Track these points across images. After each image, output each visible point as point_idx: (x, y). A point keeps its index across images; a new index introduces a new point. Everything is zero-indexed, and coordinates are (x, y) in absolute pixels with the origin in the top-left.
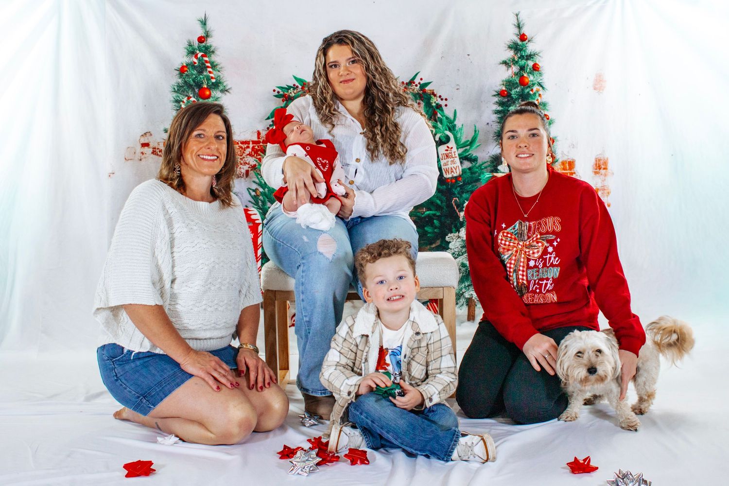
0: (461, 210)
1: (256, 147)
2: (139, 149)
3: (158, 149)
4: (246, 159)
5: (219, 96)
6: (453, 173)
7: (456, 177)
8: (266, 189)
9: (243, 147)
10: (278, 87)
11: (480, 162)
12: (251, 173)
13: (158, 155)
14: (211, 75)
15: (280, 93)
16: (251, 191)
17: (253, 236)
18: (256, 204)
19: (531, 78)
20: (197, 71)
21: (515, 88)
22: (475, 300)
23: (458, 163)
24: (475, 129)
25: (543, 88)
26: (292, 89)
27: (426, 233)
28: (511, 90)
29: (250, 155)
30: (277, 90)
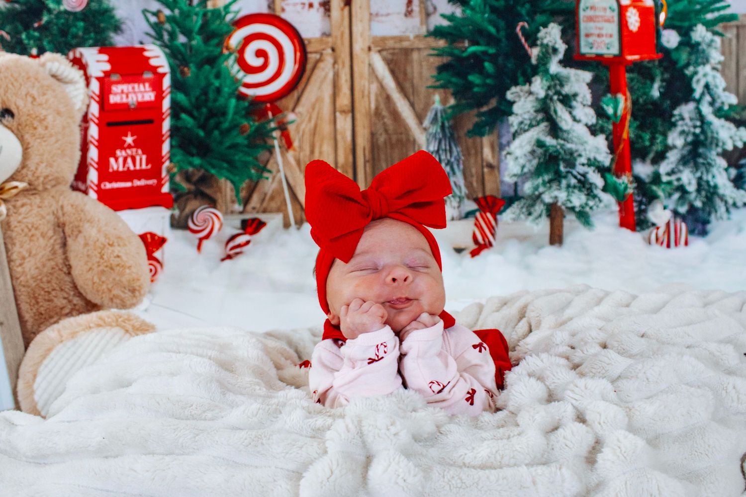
0: (533, 44)
8: (177, 12)
16: (149, 15)
17: (156, 96)
18: (159, 37)
22: (563, 208)
27: (470, 85)
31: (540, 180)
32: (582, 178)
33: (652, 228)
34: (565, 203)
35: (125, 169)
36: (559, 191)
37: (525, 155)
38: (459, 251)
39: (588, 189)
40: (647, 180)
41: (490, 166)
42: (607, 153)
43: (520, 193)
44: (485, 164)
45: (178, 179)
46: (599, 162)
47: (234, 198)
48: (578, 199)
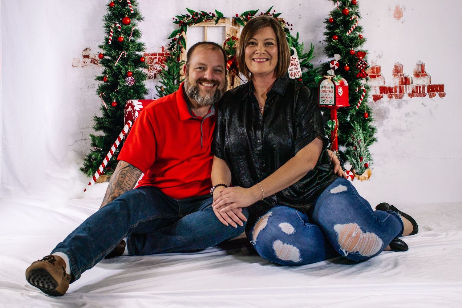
1: (161, 58)
2: (82, 59)
3: (95, 59)
4: (154, 66)
5: (136, 23)
6: (296, 76)
7: (298, 78)
9: (153, 58)
10: (176, 16)
11: (314, 67)
12: (158, 75)
13: (95, 63)
14: (131, 8)
15: (178, 20)
19: (351, 10)
20: (121, 6)
21: (339, 17)
23: (299, 69)
24: (312, 45)
25: (359, 16)
26: (185, 17)
28: (336, 19)
29: (157, 63)
30: (176, 18)
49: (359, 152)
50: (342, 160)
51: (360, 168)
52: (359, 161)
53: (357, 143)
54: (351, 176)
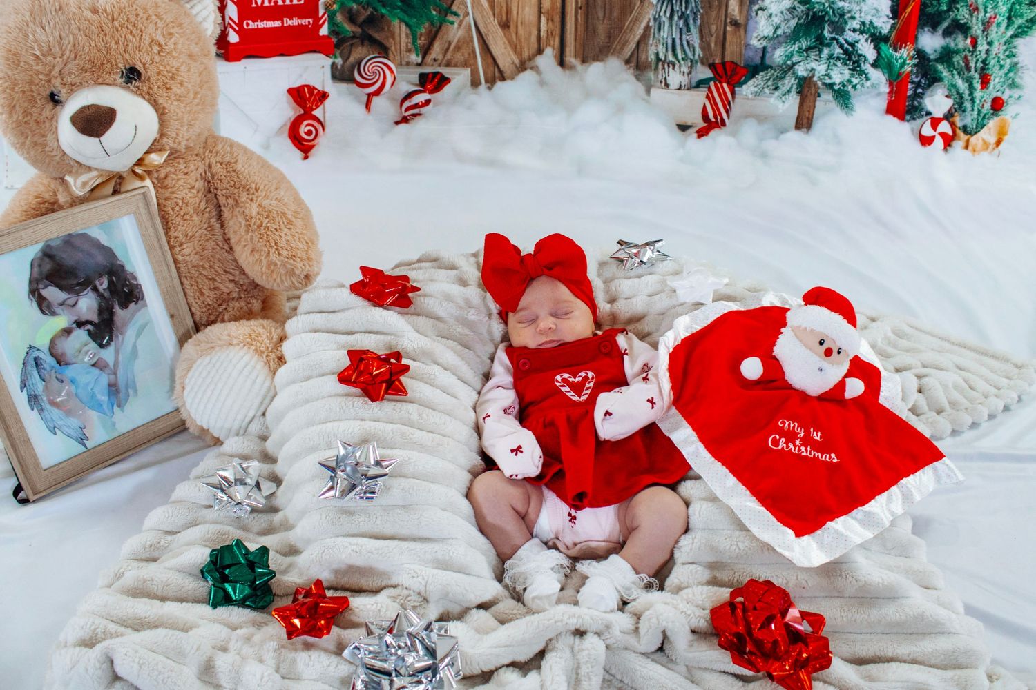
22: (819, 83)
31: (796, 47)
32: (850, 48)
33: (925, 118)
34: (822, 77)
35: (272, 4)
36: (817, 62)
37: (782, 13)
38: (683, 128)
39: (854, 63)
40: (932, 57)
41: (735, 24)
42: (888, 16)
43: (768, 62)
44: (728, 20)
45: (339, 18)
46: (875, 28)
47: (410, 46)
48: (840, 75)
49: (984, 56)
50: (920, 81)
51: (975, 112)
52: (978, 86)
53: (983, 24)
54: (943, 135)
